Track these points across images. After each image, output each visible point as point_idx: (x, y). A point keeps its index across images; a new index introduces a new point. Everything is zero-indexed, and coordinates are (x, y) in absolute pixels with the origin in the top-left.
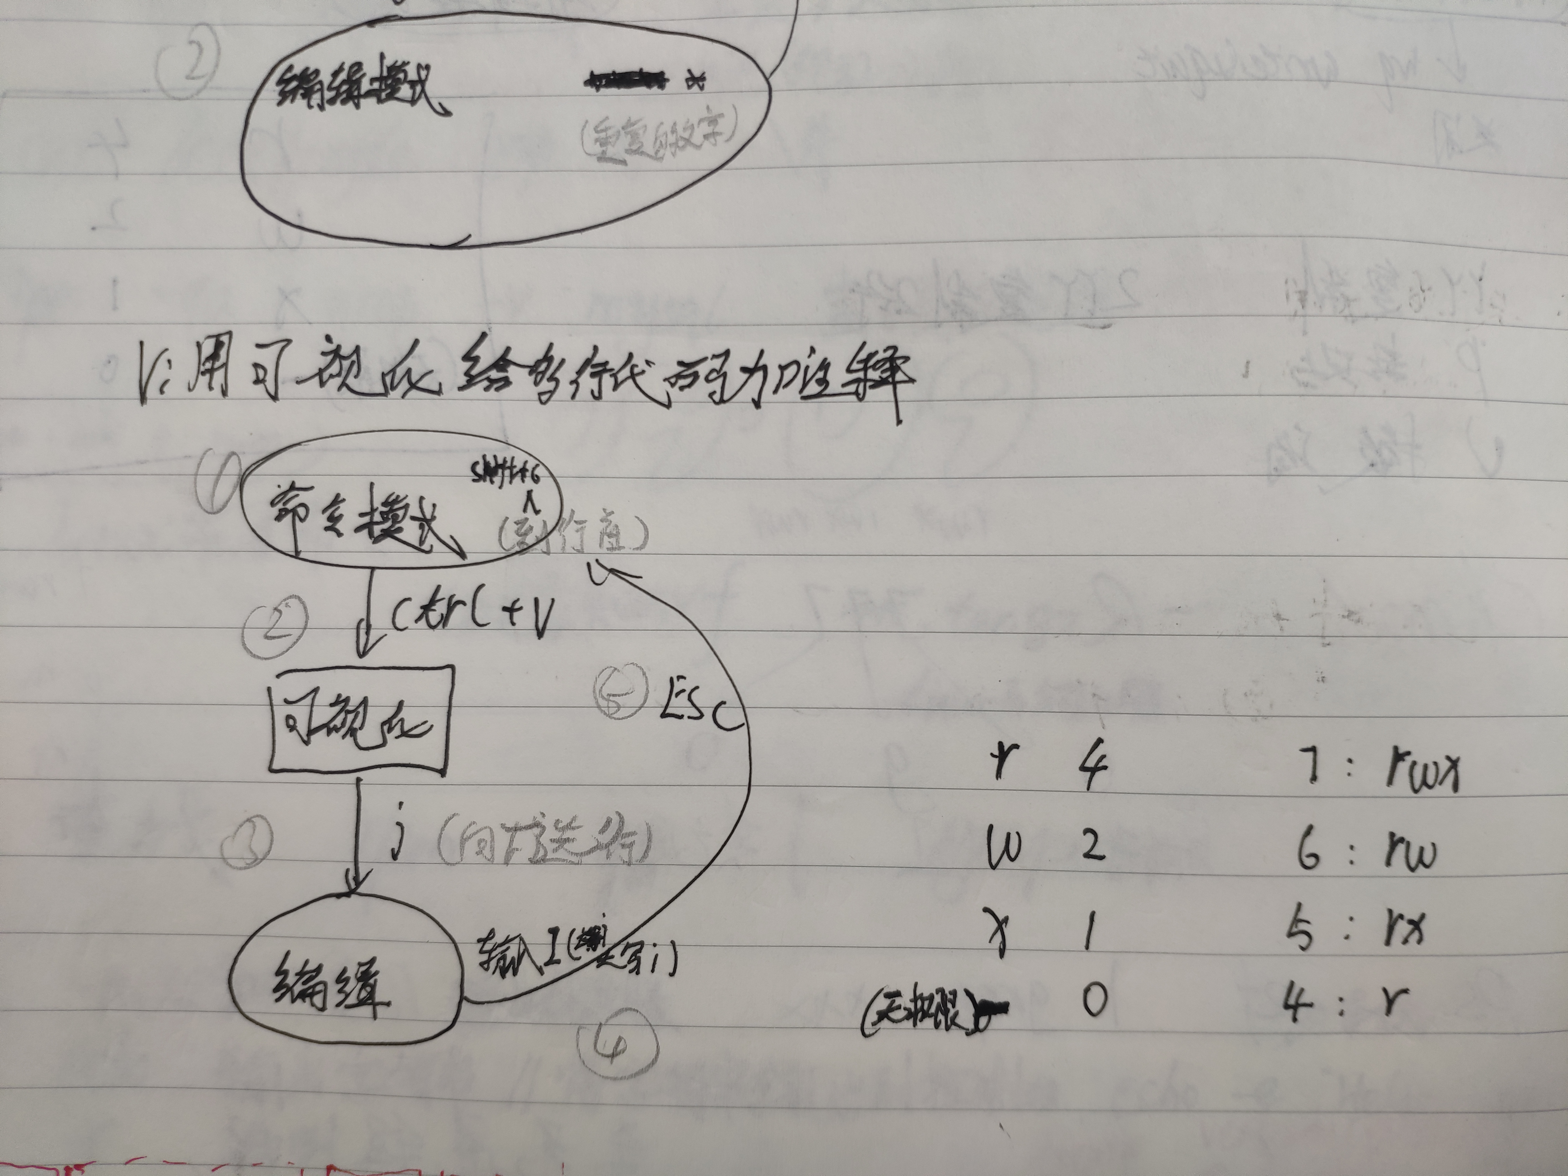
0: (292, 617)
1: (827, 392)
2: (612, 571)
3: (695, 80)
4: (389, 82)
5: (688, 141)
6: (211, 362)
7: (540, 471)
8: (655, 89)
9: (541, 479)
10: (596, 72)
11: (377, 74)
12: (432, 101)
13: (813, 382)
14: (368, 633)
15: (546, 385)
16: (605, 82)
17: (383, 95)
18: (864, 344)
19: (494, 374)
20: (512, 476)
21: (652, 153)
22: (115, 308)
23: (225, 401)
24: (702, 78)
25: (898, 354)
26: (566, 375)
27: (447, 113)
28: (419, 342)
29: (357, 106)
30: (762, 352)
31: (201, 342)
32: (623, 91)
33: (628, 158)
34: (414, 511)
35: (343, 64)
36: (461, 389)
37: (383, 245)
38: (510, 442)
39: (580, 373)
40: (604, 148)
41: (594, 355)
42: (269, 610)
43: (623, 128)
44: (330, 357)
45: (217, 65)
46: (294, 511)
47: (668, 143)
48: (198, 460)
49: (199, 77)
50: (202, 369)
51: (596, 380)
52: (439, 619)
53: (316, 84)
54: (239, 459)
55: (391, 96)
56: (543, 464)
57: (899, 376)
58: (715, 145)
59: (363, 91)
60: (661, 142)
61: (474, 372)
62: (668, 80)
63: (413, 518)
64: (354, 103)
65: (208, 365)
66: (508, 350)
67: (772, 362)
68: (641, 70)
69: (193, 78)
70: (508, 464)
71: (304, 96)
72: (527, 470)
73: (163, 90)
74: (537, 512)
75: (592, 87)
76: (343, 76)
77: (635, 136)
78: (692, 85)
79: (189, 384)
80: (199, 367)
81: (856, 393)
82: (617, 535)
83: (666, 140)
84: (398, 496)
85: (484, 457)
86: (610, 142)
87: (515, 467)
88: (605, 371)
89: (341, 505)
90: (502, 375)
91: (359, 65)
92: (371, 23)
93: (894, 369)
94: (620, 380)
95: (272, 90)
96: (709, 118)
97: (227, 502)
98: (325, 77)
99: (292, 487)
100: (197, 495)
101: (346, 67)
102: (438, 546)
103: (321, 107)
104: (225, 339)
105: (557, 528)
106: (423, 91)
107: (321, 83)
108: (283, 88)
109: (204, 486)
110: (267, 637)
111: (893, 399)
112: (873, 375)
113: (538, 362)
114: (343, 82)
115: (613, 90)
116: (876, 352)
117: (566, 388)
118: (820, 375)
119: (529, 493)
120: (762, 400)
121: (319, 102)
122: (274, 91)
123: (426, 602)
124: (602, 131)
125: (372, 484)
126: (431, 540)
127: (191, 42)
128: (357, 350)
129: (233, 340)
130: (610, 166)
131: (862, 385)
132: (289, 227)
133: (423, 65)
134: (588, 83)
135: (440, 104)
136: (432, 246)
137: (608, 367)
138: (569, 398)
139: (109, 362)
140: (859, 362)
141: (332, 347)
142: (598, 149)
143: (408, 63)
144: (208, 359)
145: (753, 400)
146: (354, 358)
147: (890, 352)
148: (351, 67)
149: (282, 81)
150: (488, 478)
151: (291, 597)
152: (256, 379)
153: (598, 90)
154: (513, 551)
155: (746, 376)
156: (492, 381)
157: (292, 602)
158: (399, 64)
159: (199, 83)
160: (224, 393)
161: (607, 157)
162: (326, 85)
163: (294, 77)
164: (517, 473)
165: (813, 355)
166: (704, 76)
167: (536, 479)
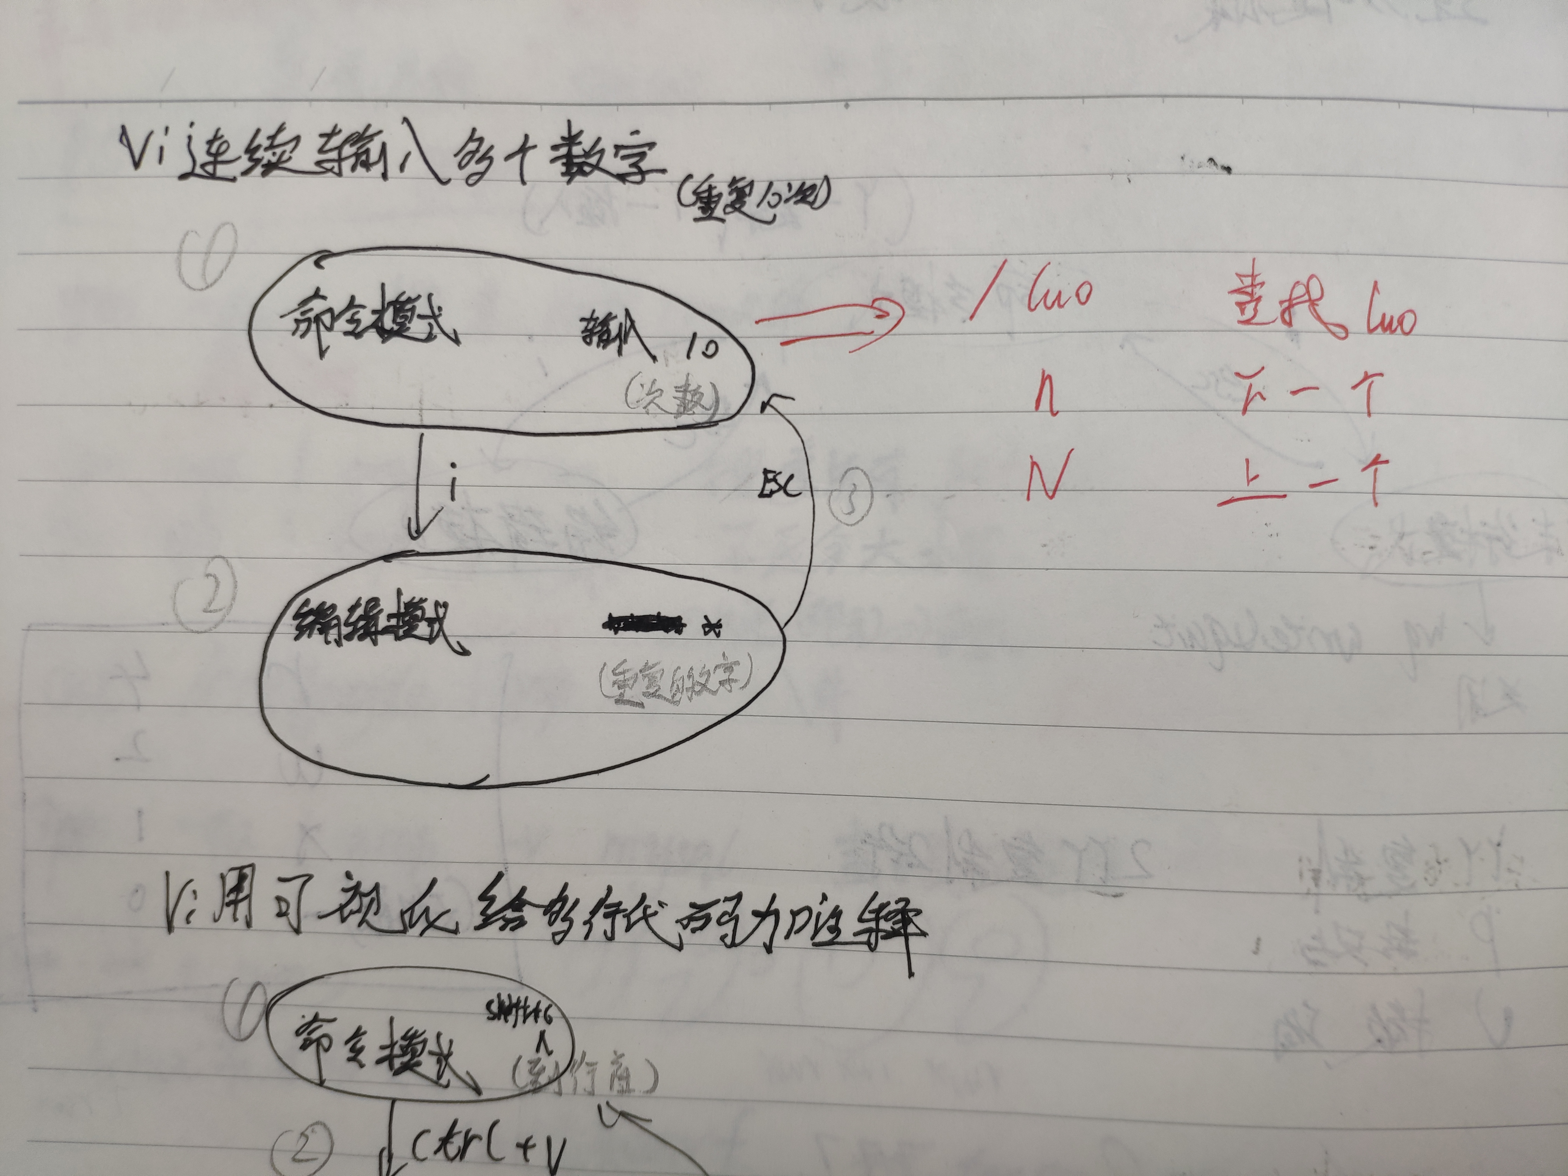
0: (318, 1143)
1: (839, 940)
2: (623, 1114)
3: (712, 627)
4: (407, 618)
5: (704, 686)
6: (235, 893)
7: (552, 1012)
8: (672, 634)
9: (554, 1020)
10: (614, 615)
11: (394, 610)
12: (450, 639)
13: (825, 930)
14: (390, 1160)
15: (560, 926)
16: (623, 624)
17: (401, 632)
18: (876, 894)
19: (510, 914)
20: (526, 1017)
21: (669, 697)
22: (141, 839)
23: (249, 933)
24: (719, 625)
25: (910, 907)
26: (580, 915)
27: (465, 652)
28: (437, 881)
29: (375, 643)
30: (774, 897)
31: (225, 874)
32: (641, 634)
33: (645, 700)
34: (432, 1046)
35: (360, 599)
36: (477, 928)
37: (402, 783)
38: (523, 982)
39: (593, 913)
40: (622, 691)
41: (608, 895)
42: (296, 1134)
43: (641, 671)
44: (350, 894)
45: (234, 599)
46: (318, 1041)
47: (685, 687)
48: (224, 990)
49: (216, 611)
50: (227, 900)
51: (609, 920)
52: (456, 1151)
53: (333, 619)
54: (264, 989)
55: (408, 634)
56: (556, 1005)
57: (911, 929)
58: (730, 691)
59: (381, 626)
60: (678, 685)
61: (490, 911)
62: (685, 625)
63: (431, 1053)
64: (372, 639)
65: (232, 897)
66: (523, 890)
67: (784, 906)
68: (659, 613)
69: (210, 612)
70: (522, 1004)
71: (321, 632)
72: (541, 1011)
73: (181, 623)
74: (550, 1053)
75: (610, 630)
76: (360, 611)
77: (652, 680)
78: (709, 632)
79: (214, 914)
80: (224, 898)
81: (868, 943)
82: (628, 1077)
83: (683, 684)
84: (416, 1032)
85: (499, 996)
86: (628, 685)
87: (529, 1006)
88: (618, 912)
89: (364, 1037)
90: (517, 914)
91: (374, 601)
92: (387, 558)
93: (906, 921)
94: (632, 921)
95: (288, 624)
96: (725, 664)
97: (254, 1029)
98: (342, 613)
99: (316, 1018)
100: (224, 1021)
101: (363, 602)
102: (454, 1082)
103: (338, 643)
104: (248, 871)
105: (569, 1069)
106: (441, 629)
107: (337, 618)
108: (300, 622)
109: (232, 1014)
110: (294, 1160)
111: (905, 951)
112: (885, 925)
113: (553, 903)
114: (360, 618)
115: (631, 634)
116: (888, 903)
117: (579, 930)
118: (832, 922)
119: (542, 1034)
120: (774, 944)
121: (336, 637)
122: (291, 625)
123: (444, 1134)
124: (620, 673)
125: (392, 1020)
126: (447, 1075)
127: (208, 575)
128: (376, 887)
129: (256, 873)
130: (628, 708)
131: (874, 935)
132: (307, 763)
133: (441, 602)
134: (605, 626)
135: (458, 643)
136: (450, 786)
137: (622, 907)
138: (582, 938)
139: (137, 891)
140: (870, 912)
141: (352, 884)
142: (616, 692)
143: (426, 600)
144: (232, 891)
145: (765, 944)
146: (374, 895)
147: (901, 905)
148: (368, 602)
149: (297, 616)
150: (502, 1017)
151: (317, 1123)
152: (279, 911)
153: (616, 633)
154: (527, 1089)
155: (758, 919)
156: (508, 921)
157: (318, 1128)
158: (416, 600)
159: (216, 617)
160: (249, 924)
161: (624, 699)
162: (343, 621)
163: (311, 612)
164: (531, 1013)
165: (825, 902)
166: (721, 623)
167: (549, 1020)
